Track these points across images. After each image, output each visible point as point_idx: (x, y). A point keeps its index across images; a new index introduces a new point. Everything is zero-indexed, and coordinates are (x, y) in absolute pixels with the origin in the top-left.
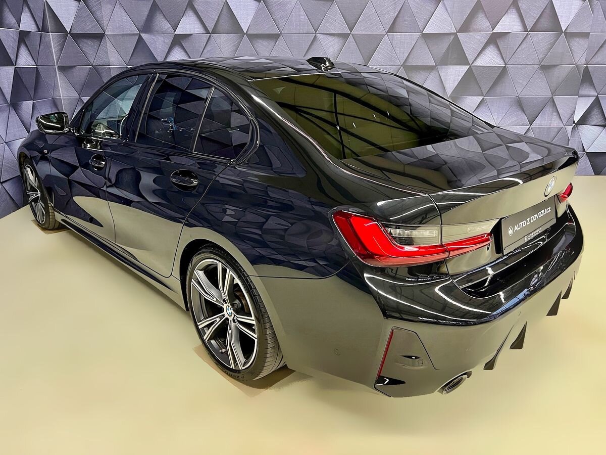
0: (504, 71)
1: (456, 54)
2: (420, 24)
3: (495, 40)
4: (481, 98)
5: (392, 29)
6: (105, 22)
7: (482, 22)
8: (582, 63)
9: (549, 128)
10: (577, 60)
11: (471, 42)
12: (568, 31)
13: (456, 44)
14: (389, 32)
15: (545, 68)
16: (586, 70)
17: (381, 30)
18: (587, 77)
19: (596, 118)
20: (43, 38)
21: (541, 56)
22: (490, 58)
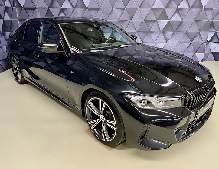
0: (181, 22)
1: (164, 16)
2: (151, 5)
3: (178, 11)
4: (173, 32)
5: (140, 7)
6: (36, 3)
7: (174, 4)
8: (210, 19)
9: (198, 43)
10: (208, 18)
11: (169, 12)
12: (205, 8)
13: (164, 12)
14: (139, 8)
15: (197, 21)
16: (212, 22)
17: (137, 7)
18: (212, 25)
19: (216, 39)
20: (13, 9)
21: (195, 17)
22: (176, 17)
